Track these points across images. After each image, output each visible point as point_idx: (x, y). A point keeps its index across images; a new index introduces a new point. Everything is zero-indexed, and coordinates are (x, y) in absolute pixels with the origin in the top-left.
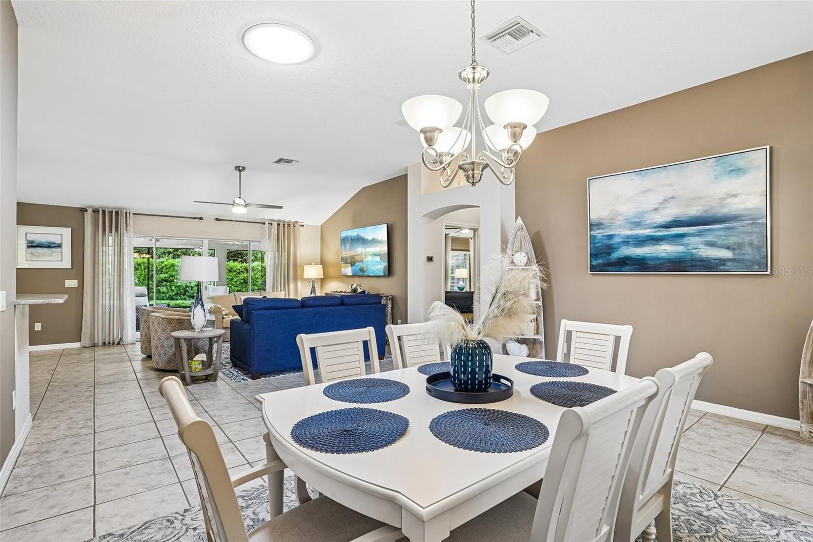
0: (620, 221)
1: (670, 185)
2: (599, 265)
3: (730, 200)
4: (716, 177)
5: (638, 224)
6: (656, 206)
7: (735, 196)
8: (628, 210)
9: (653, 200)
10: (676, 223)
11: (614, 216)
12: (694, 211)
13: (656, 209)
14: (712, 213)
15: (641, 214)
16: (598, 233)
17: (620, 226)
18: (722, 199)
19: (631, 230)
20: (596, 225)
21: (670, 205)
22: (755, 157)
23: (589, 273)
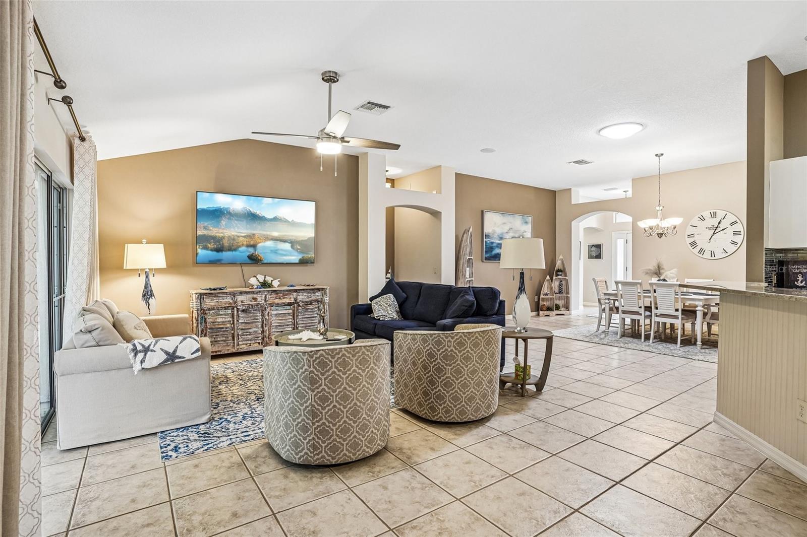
0: (496, 236)
1: (511, 223)
2: (488, 257)
4: (522, 223)
6: (507, 231)
7: (526, 232)
8: (498, 231)
9: (506, 228)
11: (494, 232)
13: (507, 232)
15: (502, 234)
16: (488, 240)
17: (495, 238)
18: (523, 233)
19: (499, 240)
20: (487, 236)
21: (511, 231)
22: (530, 219)
23: (482, 261)
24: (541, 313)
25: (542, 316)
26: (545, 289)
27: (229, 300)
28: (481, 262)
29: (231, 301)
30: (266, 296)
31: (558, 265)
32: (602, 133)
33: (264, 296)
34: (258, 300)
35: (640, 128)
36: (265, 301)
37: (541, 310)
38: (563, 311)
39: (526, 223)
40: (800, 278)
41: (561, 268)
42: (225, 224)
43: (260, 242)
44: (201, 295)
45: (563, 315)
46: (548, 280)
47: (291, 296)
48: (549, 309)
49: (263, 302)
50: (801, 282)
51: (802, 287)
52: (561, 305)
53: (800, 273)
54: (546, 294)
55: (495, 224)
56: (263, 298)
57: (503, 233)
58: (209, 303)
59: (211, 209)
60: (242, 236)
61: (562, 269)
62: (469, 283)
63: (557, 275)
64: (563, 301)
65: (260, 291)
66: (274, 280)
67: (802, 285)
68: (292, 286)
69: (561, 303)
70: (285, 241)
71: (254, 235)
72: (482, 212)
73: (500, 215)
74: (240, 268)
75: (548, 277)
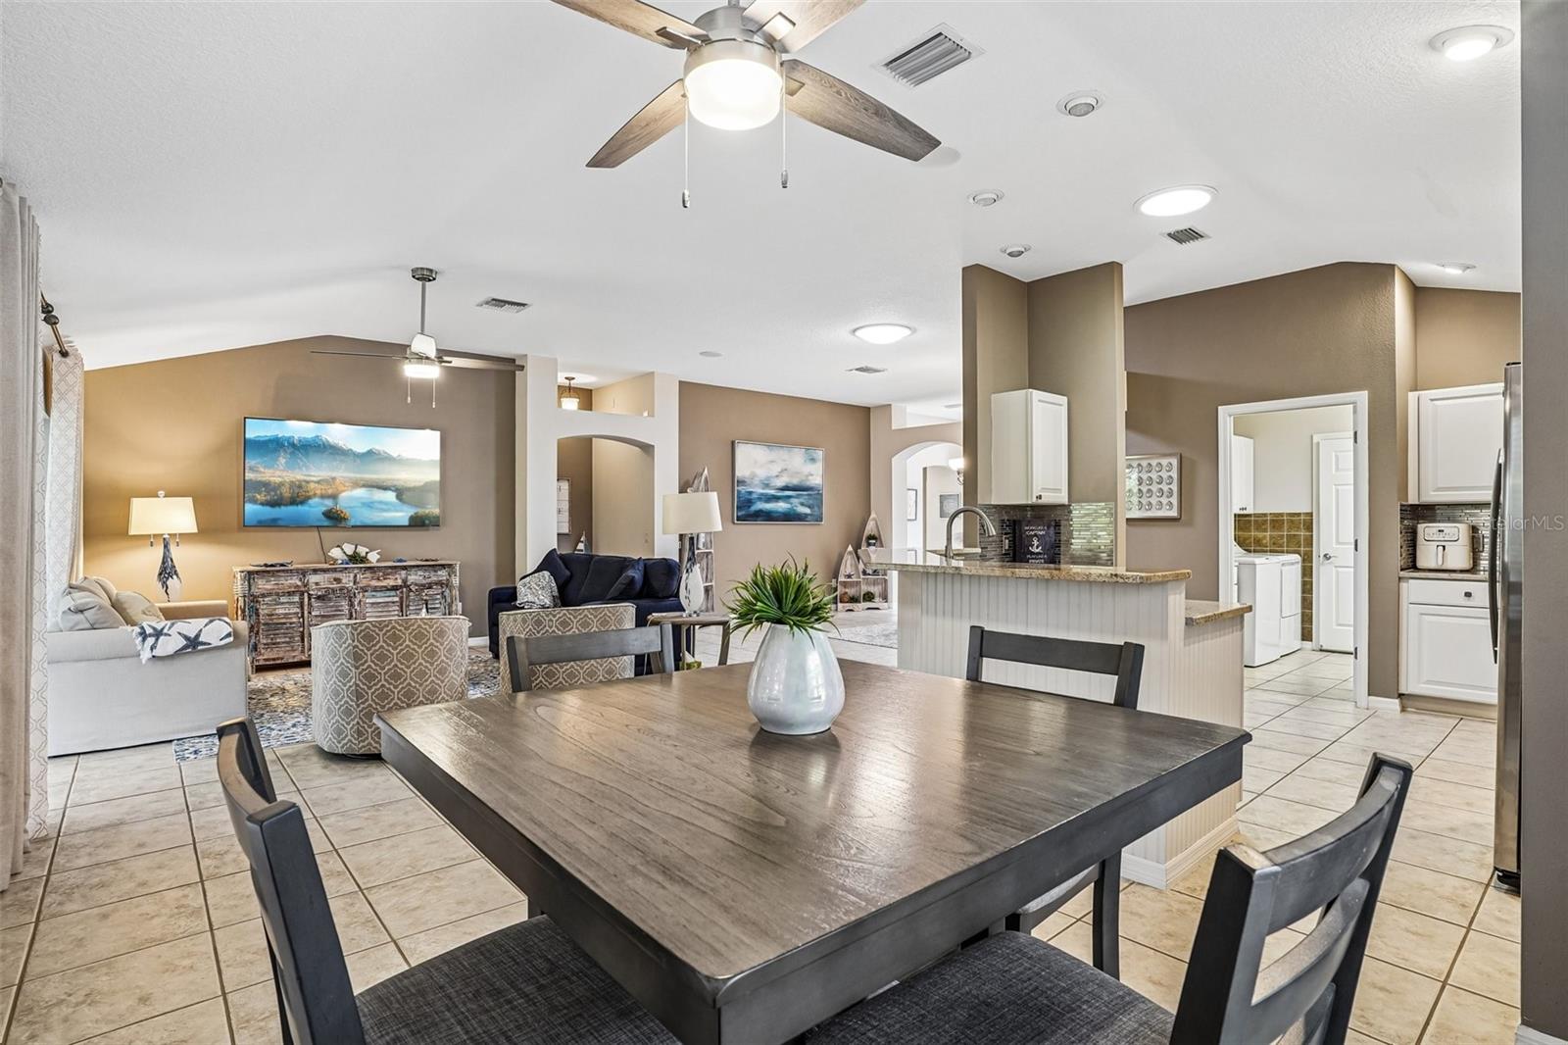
0: (756, 481)
1: (784, 461)
3: (810, 478)
4: (804, 461)
5: (767, 486)
7: (812, 475)
8: (762, 473)
9: (775, 469)
10: (786, 488)
11: (753, 476)
12: (795, 481)
13: (777, 476)
14: (803, 483)
15: (768, 478)
17: (756, 485)
18: (807, 476)
19: (763, 489)
20: (741, 482)
21: (785, 474)
22: (819, 454)
23: (734, 523)
24: (840, 605)
25: (842, 611)
26: (847, 566)
27: (295, 581)
28: (731, 524)
29: (299, 583)
30: (355, 576)
31: (870, 528)
32: (858, 333)
33: (352, 575)
34: (344, 581)
35: (907, 332)
36: (355, 583)
37: (841, 602)
38: (877, 602)
39: (813, 460)
40: (1036, 543)
41: (874, 532)
42: (286, 463)
43: (344, 491)
44: (250, 573)
45: (878, 609)
46: (850, 553)
47: (397, 576)
48: (854, 600)
49: (351, 584)
50: (1037, 547)
51: (1039, 553)
52: (877, 594)
53: (1036, 535)
54: (849, 576)
55: (756, 462)
56: (352, 578)
57: (771, 477)
58: (262, 585)
59: (261, 439)
60: (313, 481)
61: (877, 535)
62: (707, 557)
63: (869, 545)
64: (880, 587)
65: (346, 568)
66: (371, 551)
67: (1038, 551)
68: (400, 561)
69: (876, 590)
70: (386, 488)
71: (334, 479)
72: (733, 443)
73: (765, 448)
74: (316, 533)
75: (850, 548)
